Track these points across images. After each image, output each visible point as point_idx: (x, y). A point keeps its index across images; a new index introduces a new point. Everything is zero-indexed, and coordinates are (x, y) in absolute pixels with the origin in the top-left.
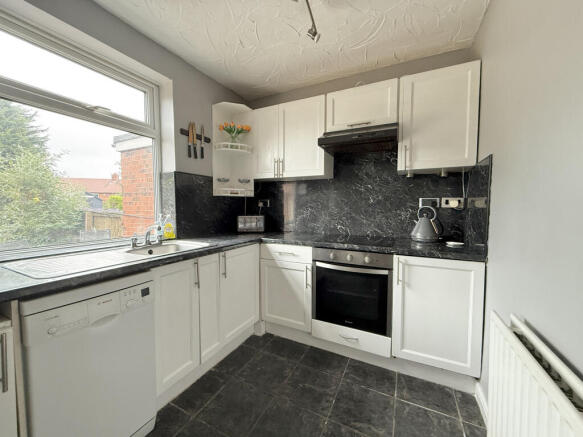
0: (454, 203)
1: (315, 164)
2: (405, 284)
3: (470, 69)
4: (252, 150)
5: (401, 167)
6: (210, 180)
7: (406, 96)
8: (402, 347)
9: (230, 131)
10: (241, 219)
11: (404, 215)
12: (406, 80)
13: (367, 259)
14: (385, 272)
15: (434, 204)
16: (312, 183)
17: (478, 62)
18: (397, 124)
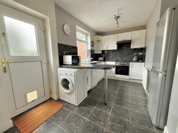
0: (141, 54)
1: (115, 47)
2: (132, 67)
3: (144, 31)
4: (101, 44)
5: (131, 48)
6: (94, 50)
7: (133, 35)
8: (131, 77)
9: (97, 41)
10: (99, 58)
11: (132, 56)
12: (133, 32)
13: (125, 63)
14: (128, 65)
15: (137, 54)
16: (113, 51)
17: (146, 30)
18: (131, 40)
